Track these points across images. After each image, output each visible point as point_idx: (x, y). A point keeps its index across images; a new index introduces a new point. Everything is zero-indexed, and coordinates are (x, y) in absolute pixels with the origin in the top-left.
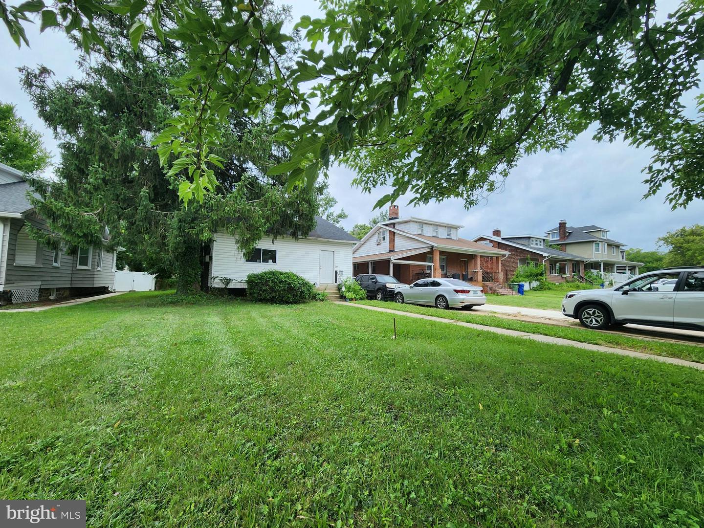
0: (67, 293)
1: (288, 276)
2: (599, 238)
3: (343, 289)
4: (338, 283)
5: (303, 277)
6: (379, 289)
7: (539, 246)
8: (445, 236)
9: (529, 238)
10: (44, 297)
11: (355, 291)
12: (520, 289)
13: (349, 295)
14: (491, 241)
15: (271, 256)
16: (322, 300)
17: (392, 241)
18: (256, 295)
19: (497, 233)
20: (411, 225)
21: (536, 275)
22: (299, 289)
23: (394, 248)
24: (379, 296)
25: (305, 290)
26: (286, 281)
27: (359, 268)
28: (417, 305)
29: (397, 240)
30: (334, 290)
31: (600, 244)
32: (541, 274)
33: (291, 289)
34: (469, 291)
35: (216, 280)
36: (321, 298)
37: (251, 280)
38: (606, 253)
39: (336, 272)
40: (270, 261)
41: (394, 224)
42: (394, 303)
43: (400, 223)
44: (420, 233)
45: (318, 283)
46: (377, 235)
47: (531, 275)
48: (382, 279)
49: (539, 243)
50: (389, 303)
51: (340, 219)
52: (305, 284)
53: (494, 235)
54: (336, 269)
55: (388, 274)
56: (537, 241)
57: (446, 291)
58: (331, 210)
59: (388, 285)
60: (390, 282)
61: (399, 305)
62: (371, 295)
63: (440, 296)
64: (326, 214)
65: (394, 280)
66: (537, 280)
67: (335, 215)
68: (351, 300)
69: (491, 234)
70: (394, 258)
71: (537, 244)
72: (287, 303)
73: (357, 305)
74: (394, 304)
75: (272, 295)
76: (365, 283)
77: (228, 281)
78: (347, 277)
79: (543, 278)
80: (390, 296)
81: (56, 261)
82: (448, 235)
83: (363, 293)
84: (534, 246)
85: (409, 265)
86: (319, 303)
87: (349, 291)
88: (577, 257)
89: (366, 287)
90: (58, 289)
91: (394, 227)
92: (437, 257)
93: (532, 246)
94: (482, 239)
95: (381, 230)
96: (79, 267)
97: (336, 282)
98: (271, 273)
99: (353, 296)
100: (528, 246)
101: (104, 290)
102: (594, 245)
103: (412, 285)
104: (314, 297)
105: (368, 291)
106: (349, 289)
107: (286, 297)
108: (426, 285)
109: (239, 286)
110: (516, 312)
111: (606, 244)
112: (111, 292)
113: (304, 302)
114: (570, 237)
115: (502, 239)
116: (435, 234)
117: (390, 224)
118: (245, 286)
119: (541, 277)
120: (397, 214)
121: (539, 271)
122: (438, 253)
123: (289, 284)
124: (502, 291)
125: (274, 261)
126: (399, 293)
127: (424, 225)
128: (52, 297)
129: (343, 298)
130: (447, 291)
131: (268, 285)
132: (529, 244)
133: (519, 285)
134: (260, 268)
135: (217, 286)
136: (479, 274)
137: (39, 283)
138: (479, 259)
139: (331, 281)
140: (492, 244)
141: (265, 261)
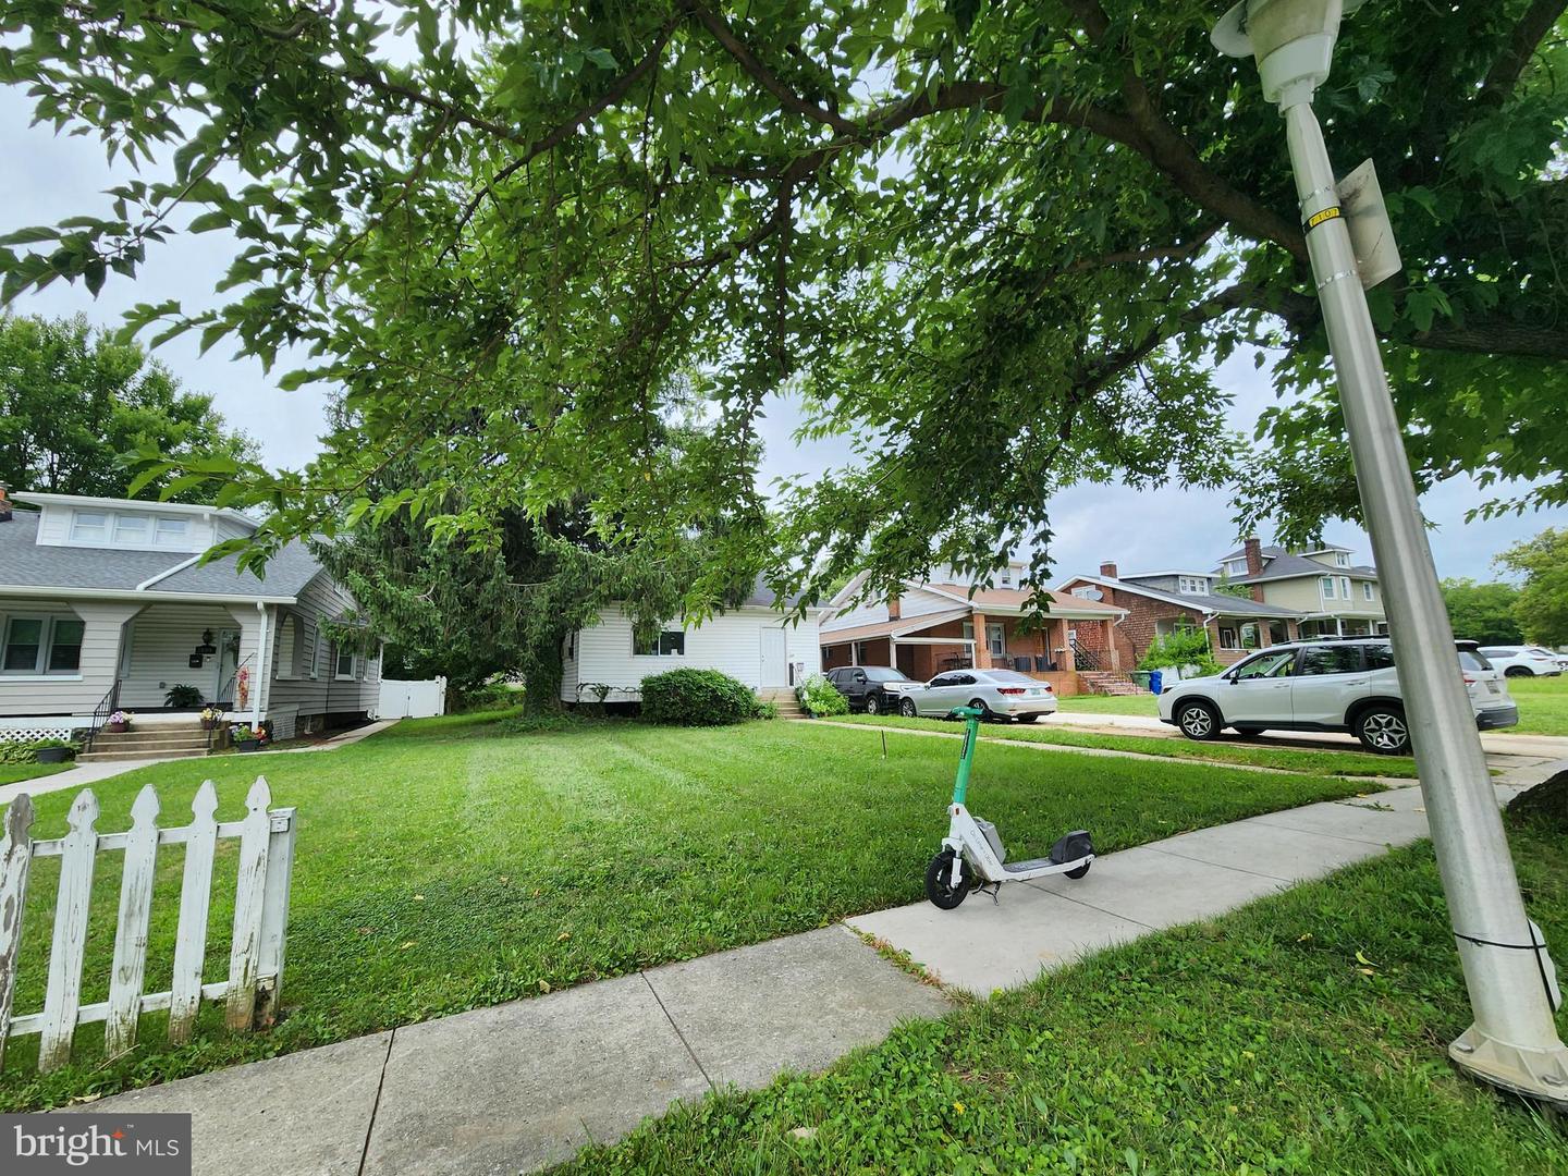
0: (322, 723)
1: (710, 676)
2: (1332, 569)
3: (806, 696)
4: (795, 686)
5: (736, 678)
6: (870, 694)
7: (1198, 593)
8: (998, 585)
9: (1176, 576)
10: (300, 731)
11: (827, 700)
12: (1155, 683)
13: (815, 707)
14: (1099, 587)
15: (675, 642)
16: (770, 718)
17: (894, 598)
18: (658, 712)
19: (1109, 570)
21: (1192, 653)
22: (730, 698)
23: (898, 612)
24: (872, 706)
25: (741, 700)
27: (834, 656)
28: (939, 718)
29: (906, 598)
30: (789, 699)
31: (1334, 579)
32: (1203, 651)
33: (717, 700)
34: (1024, 690)
35: (586, 689)
36: (767, 713)
37: (650, 687)
38: (1349, 598)
39: (791, 666)
40: (674, 651)
42: (899, 717)
44: (947, 581)
45: (760, 688)
47: (1180, 653)
48: (876, 674)
49: (1198, 585)
50: (891, 719)
52: (740, 690)
53: (1102, 573)
54: (790, 661)
55: (888, 664)
56: (1193, 582)
57: (985, 692)
59: (887, 686)
60: (890, 679)
61: (906, 720)
62: (858, 706)
63: (976, 700)
65: (900, 676)
66: (1195, 663)
68: (821, 715)
69: (1098, 572)
70: (897, 634)
71: (1193, 589)
72: (711, 723)
73: (831, 724)
74: (898, 719)
75: (685, 712)
76: (846, 684)
77: (604, 691)
78: (812, 671)
79: (1205, 657)
80: (892, 705)
82: (1005, 582)
83: (842, 701)
84: (1188, 592)
85: (929, 646)
86: (765, 723)
87: (816, 700)
88: (1280, 610)
89: (848, 691)
90: (313, 718)
92: (980, 627)
93: (1183, 592)
94: (1079, 583)
96: (339, 677)
97: (791, 684)
98: (681, 673)
99: (824, 708)
100: (1174, 594)
102: (1320, 582)
103: (928, 684)
104: (756, 713)
105: (852, 699)
106: (816, 696)
107: (709, 714)
108: (953, 682)
109: (623, 698)
110: (1107, 723)
111: (1348, 581)
112: (372, 722)
113: (739, 723)
114: (1269, 568)
115: (1121, 580)
118: (638, 698)
119: (1200, 656)
121: (1197, 644)
122: (982, 619)
123: (714, 691)
124: (1116, 687)
125: (681, 652)
126: (906, 698)
128: (308, 732)
129: (806, 712)
130: (987, 692)
131: (678, 694)
132: (1177, 590)
133: (1151, 675)
134: (661, 665)
135: (587, 701)
136: (1067, 655)
137: (297, 707)
138: (1065, 626)
139: (783, 681)
140: (1100, 595)
141: (666, 651)
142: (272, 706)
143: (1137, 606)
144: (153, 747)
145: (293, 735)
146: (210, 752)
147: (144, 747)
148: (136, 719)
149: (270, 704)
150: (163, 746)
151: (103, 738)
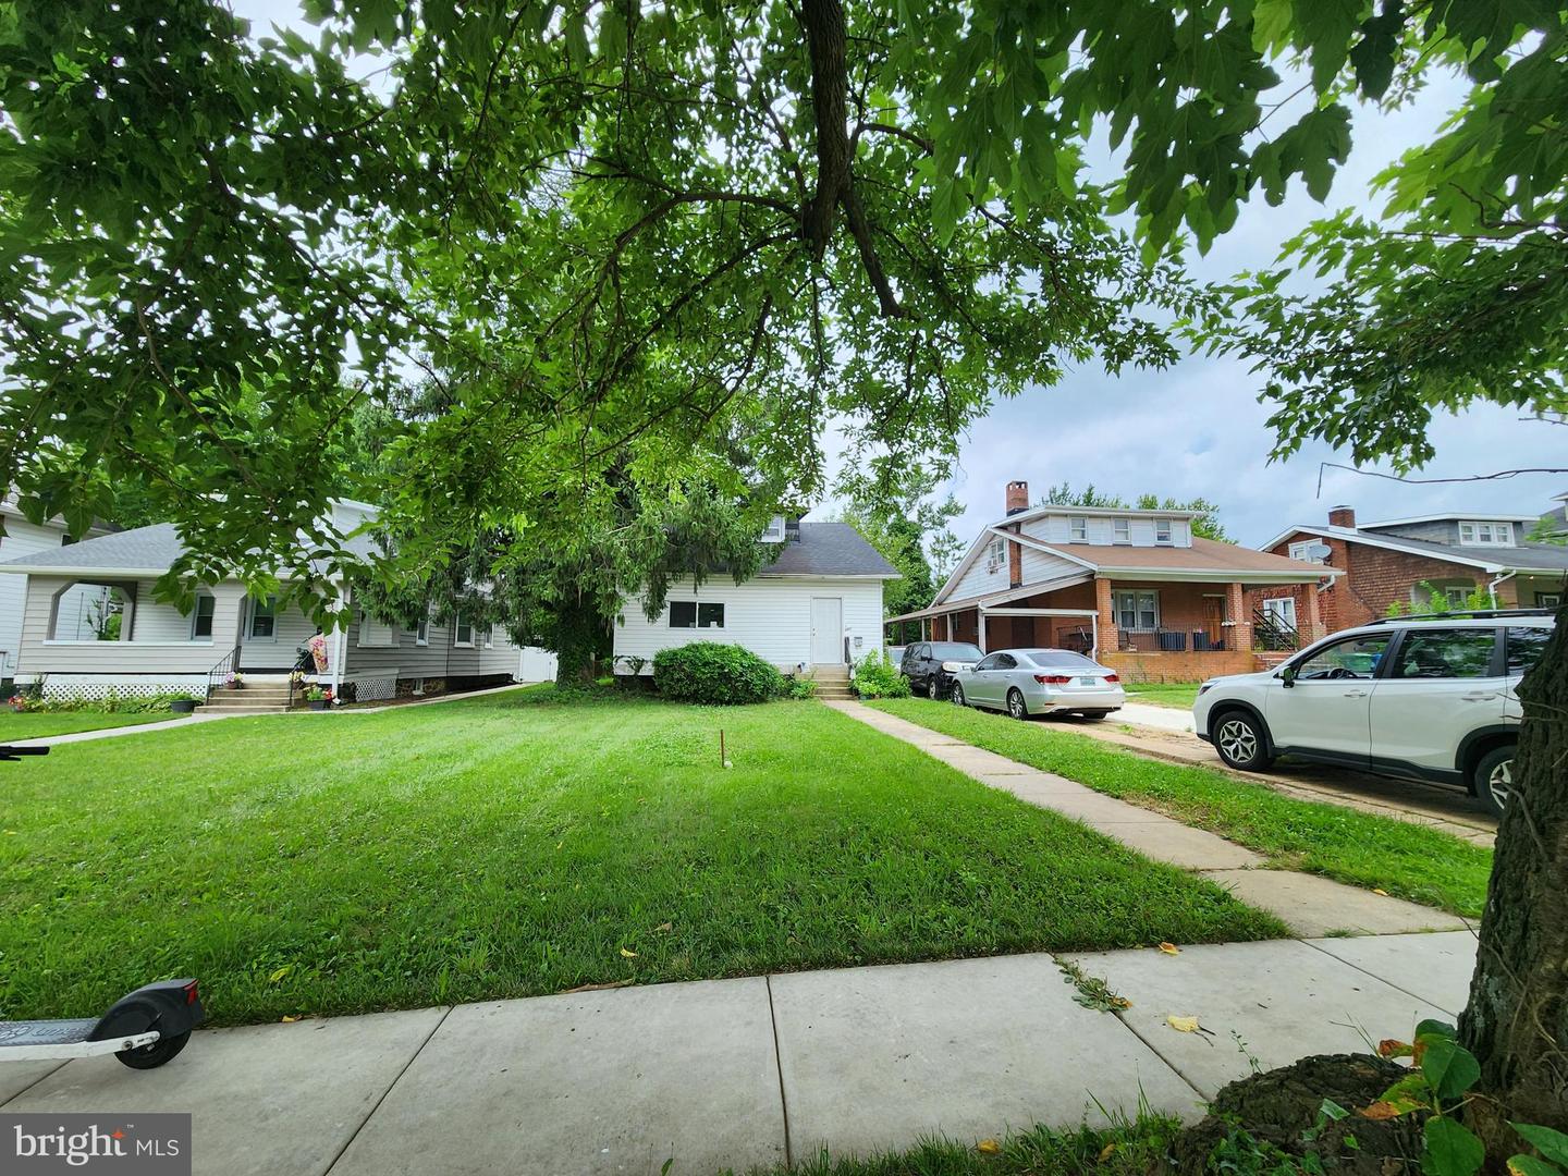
0: (442, 685)
1: (726, 652)
3: (855, 675)
6: (931, 674)
7: (1496, 544)
8: (1154, 542)
9: (1453, 522)
10: (405, 691)
11: (884, 679)
13: (865, 687)
14: (1327, 541)
15: (714, 614)
16: (803, 698)
17: (1016, 562)
19: (1342, 517)
20: (1051, 523)
22: (741, 675)
23: (1019, 578)
24: (933, 690)
26: (716, 662)
29: (1027, 560)
30: (839, 677)
34: (1068, 679)
35: (621, 662)
36: (801, 693)
39: (847, 640)
40: (714, 624)
41: (1018, 525)
43: (1030, 521)
44: (1078, 539)
45: (808, 664)
46: (989, 551)
48: (947, 651)
49: (1495, 534)
51: (946, 517)
53: (1333, 522)
54: (846, 634)
55: (971, 640)
56: (1484, 527)
57: (1024, 678)
58: (924, 499)
59: (948, 666)
60: (956, 657)
63: (1013, 690)
64: (917, 507)
67: (935, 508)
68: (869, 696)
70: (986, 604)
71: (1487, 538)
75: (692, 688)
76: (915, 662)
77: (639, 664)
78: (872, 650)
80: (948, 688)
81: (422, 637)
82: (1160, 538)
83: (905, 684)
84: (1474, 544)
85: (1048, 619)
86: (798, 703)
87: (869, 679)
89: (915, 671)
90: (427, 680)
91: (1018, 532)
92: (1105, 597)
93: (1465, 543)
94: (1299, 536)
95: (996, 540)
96: (458, 644)
97: (845, 660)
99: (874, 689)
100: (1446, 546)
101: (505, 679)
104: (788, 692)
105: (915, 680)
106: (868, 674)
112: (515, 683)
115: (1360, 530)
116: (1121, 540)
117: (1011, 525)
120: (1025, 501)
122: (1108, 586)
123: (722, 667)
125: (717, 625)
126: (956, 681)
127: (1087, 521)
128: (416, 693)
129: (852, 693)
131: (684, 670)
132: (1452, 542)
134: (697, 638)
135: (621, 672)
136: (1238, 631)
137: (397, 671)
138: (1237, 595)
139: (838, 658)
140: (1327, 551)
141: (705, 623)
142: (349, 670)
143: (1382, 565)
144: (252, 703)
145: (393, 695)
146: (288, 709)
147: (244, 703)
148: (245, 678)
149: (347, 668)
150: (258, 702)
151: (221, 694)
